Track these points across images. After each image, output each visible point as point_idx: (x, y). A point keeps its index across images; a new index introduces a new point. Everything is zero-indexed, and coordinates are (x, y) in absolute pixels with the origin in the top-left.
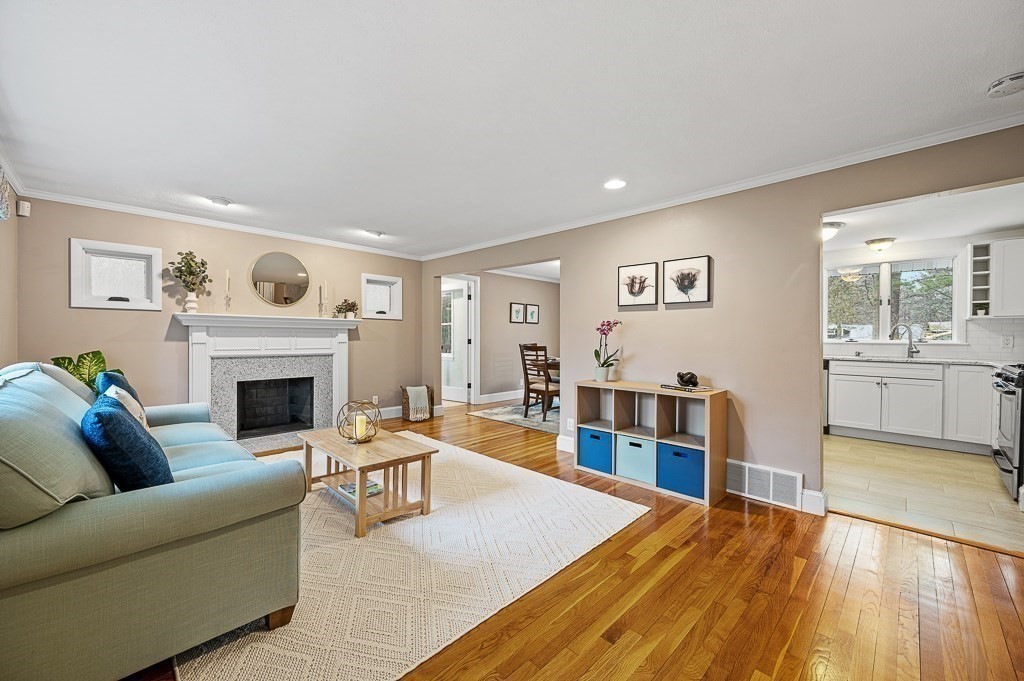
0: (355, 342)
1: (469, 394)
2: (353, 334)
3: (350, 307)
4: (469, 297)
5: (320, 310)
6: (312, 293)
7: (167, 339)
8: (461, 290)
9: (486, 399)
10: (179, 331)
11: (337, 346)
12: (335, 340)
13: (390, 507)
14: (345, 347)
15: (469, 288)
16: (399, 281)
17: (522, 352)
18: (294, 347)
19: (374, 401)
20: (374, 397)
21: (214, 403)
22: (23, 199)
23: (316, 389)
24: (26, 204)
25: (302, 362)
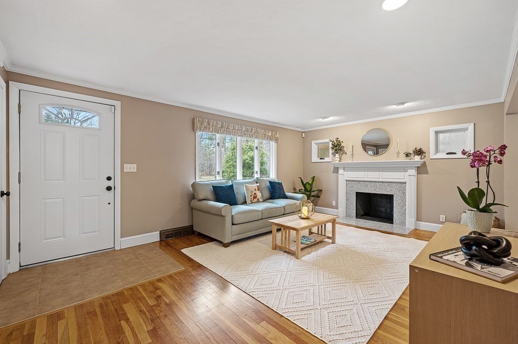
0: (423, 175)
2: (421, 169)
3: (419, 152)
6: (393, 147)
7: (333, 172)
10: (336, 170)
11: (409, 177)
12: (407, 174)
14: (414, 179)
18: (381, 177)
19: (441, 218)
20: (441, 216)
21: (347, 200)
22: (304, 132)
23: (394, 201)
24: (304, 134)
25: (386, 185)
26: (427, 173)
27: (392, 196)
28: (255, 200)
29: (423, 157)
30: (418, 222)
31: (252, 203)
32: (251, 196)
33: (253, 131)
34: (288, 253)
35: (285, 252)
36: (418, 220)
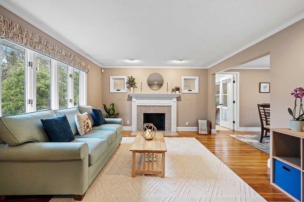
0: (179, 102)
1: (234, 126)
2: (179, 99)
3: (178, 89)
4: (234, 82)
5: (167, 91)
6: (165, 85)
7: (128, 100)
8: (230, 79)
9: (243, 129)
10: (130, 98)
11: (173, 103)
12: (172, 101)
13: (147, 169)
14: (176, 103)
15: (234, 78)
16: (197, 78)
17: (259, 108)
18: (159, 103)
19: (187, 124)
20: (187, 122)
21: (138, 119)
22: (103, 68)
23: (166, 117)
24: (103, 70)
25: (162, 108)
26: (181, 101)
27: (164, 114)
28: (88, 130)
29: (179, 92)
30: (177, 127)
31: (86, 133)
32: (84, 126)
33: (72, 58)
34: (150, 175)
35: (146, 175)
36: (177, 126)
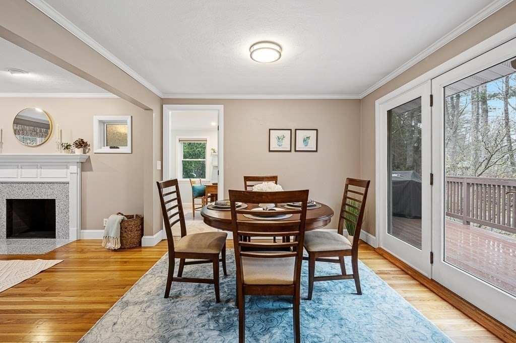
0: (88, 173)
3: (81, 144)
12: (67, 171)
14: (77, 176)
16: (129, 118)
19: (104, 222)
23: (57, 208)
25: (47, 187)
26: (91, 170)
27: (54, 201)
29: (87, 150)
30: (82, 231)
36: (82, 228)
